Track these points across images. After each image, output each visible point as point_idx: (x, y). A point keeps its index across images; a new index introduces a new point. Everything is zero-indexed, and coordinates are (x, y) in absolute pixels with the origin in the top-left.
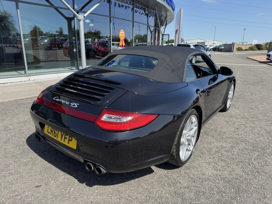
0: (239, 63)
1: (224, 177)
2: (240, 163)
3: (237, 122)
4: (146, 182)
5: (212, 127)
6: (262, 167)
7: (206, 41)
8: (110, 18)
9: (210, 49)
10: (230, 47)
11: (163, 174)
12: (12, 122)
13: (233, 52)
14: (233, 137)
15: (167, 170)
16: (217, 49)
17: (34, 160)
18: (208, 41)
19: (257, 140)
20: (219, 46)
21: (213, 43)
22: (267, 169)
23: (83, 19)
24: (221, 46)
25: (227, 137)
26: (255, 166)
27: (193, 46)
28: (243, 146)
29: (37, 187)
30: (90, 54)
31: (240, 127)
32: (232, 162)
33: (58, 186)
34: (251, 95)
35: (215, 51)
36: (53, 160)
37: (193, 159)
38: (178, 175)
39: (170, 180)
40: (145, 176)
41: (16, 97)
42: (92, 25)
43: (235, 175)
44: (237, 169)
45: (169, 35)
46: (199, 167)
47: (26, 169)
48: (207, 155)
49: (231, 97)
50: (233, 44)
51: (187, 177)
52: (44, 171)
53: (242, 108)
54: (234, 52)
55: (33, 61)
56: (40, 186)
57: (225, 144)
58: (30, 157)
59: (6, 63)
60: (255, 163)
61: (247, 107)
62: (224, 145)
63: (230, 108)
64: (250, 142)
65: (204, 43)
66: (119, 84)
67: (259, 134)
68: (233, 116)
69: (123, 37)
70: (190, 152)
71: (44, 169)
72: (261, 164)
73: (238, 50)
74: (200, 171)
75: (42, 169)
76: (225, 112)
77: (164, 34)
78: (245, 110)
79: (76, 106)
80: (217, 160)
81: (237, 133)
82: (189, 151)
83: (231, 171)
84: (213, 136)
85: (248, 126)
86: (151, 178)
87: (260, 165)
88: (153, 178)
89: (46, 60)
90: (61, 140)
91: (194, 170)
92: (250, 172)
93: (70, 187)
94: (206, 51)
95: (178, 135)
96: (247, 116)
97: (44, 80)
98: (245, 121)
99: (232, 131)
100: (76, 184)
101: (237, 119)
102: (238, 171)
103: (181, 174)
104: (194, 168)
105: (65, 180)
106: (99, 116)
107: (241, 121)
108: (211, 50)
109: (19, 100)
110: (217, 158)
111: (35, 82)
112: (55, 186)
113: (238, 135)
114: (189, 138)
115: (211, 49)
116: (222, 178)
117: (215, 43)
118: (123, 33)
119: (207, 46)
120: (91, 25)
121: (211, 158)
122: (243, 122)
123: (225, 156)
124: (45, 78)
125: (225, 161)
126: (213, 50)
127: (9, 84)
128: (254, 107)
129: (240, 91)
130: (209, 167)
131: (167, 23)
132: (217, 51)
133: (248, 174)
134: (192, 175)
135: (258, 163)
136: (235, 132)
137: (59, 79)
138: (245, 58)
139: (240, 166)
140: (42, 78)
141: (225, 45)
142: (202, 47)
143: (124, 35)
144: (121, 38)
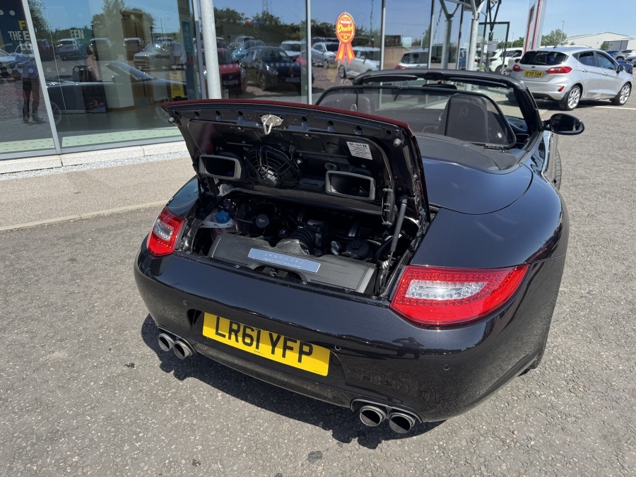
27: (575, 55)
45: (508, 23)
55: (132, 103)
59: (66, 111)
65: (624, 43)
69: (349, 35)
90: (273, 353)
94: (618, 72)
118: (348, 22)
119: (630, 51)
124: (107, 160)
140: (98, 160)
142: (606, 60)
143: (352, 28)
144: (343, 37)
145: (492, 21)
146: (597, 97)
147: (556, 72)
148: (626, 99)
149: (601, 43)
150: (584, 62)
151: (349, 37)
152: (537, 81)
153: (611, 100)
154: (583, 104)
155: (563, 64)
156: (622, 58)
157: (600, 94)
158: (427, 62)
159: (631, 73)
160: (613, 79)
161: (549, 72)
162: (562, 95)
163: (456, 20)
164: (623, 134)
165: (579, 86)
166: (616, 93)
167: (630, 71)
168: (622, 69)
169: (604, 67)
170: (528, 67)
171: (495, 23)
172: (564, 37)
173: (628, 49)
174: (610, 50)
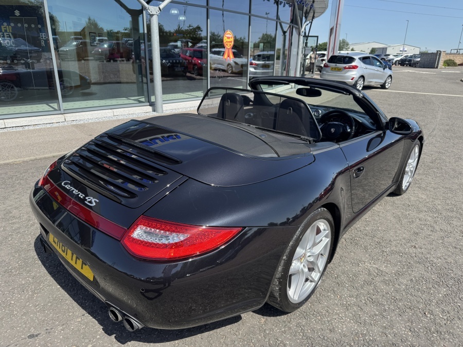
0: (445, 92)
1: (370, 340)
2: (408, 310)
3: (418, 220)
4: (222, 341)
5: (367, 228)
6: (448, 322)
7: (389, 46)
8: (207, 9)
9: (394, 61)
10: (432, 59)
11: (257, 325)
12: (19, 203)
13: (437, 68)
14: (403, 251)
15: (265, 317)
16: (407, 62)
17: (38, 281)
18: (392, 45)
19: (449, 260)
20: (411, 57)
21: (402, 49)
22: (458, 327)
23: (158, 13)
24: (415, 56)
25: (392, 251)
26: (435, 319)
27: (360, 59)
28: (420, 274)
29: (31, 336)
30: (176, 70)
31: (421, 231)
32: (392, 307)
33: (67, 338)
34: (456, 162)
35: (403, 65)
36: (70, 284)
37: (318, 296)
38: (283, 329)
39: (267, 340)
40: (224, 328)
41: (37, 155)
42: (184, 18)
43: (393, 335)
44: (399, 322)
45: (317, 37)
46: (327, 314)
47: (21, 299)
48: (346, 289)
49: (412, 169)
50: (438, 54)
51: (300, 335)
52: (49, 304)
53: (432, 189)
54: (439, 67)
56: (37, 336)
57: (386, 267)
58: (33, 274)
59: (35, 88)
60: (437, 311)
61: (443, 187)
62: (383, 268)
63: (410, 188)
64: (434, 265)
65: (385, 49)
66: (176, 162)
67: (456, 248)
68: (412, 205)
69: (230, 43)
70: (313, 284)
71: (51, 301)
72: (448, 315)
73: (446, 65)
74: (327, 322)
75: (48, 300)
76: (398, 197)
77: (310, 35)
78: (437, 193)
79: (94, 204)
80: (364, 302)
81: (413, 244)
82: (311, 281)
83: (387, 327)
84: (366, 248)
85: (437, 228)
86: (232, 332)
87: (445, 318)
88: (237, 333)
89: (102, 81)
90: (72, 260)
91: (315, 320)
92: (423, 332)
93: (87, 341)
94: (384, 69)
95: (283, 262)
96: (439, 207)
97: (90, 121)
98: (433, 217)
99: (404, 239)
100: (98, 337)
101: (420, 211)
102: (401, 328)
103: (290, 328)
104: (318, 315)
105: (82, 325)
106: (128, 229)
107: (427, 217)
108: (395, 64)
109: (40, 159)
110: (364, 297)
111: (73, 126)
112: (61, 337)
113: (415, 247)
114: (311, 259)
115: (396, 61)
116: (365, 341)
117: (405, 50)
118: (230, 36)
119: (389, 55)
120: (181, 18)
121: (353, 296)
122: (429, 219)
123: (380, 294)
124: (91, 118)
125: (379, 304)
126: (399, 64)
127: (31, 128)
128: (457, 187)
129: (436, 152)
130: (345, 315)
131: (315, 15)
132: (407, 66)
133: (418, 336)
134: (309, 331)
135: (443, 311)
136: (410, 241)
137: (115, 119)
138: (457, 81)
139: (405, 318)
140: (86, 118)
141: (422, 54)
142: (376, 61)
143: (232, 40)
144: (227, 45)
145: (307, 35)
146: (373, 84)
147: (350, 68)
148: (389, 85)
149: (370, 49)
150: (365, 63)
151: (230, 45)
152: (338, 73)
153: (381, 85)
154: (366, 88)
155: (353, 64)
156: (384, 59)
157: (374, 82)
158: (274, 61)
159: (391, 69)
160: (381, 73)
161: (345, 68)
162: (353, 82)
163: (287, 34)
164: (390, 105)
165: (363, 77)
166: (383, 82)
167: (390, 69)
168: (386, 67)
169: (376, 66)
170: (333, 65)
171: (308, 36)
172: (348, 44)
173: (387, 53)
174: (376, 53)
